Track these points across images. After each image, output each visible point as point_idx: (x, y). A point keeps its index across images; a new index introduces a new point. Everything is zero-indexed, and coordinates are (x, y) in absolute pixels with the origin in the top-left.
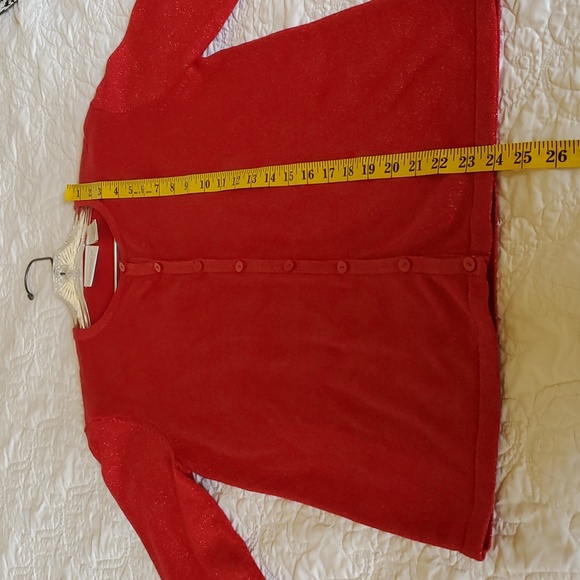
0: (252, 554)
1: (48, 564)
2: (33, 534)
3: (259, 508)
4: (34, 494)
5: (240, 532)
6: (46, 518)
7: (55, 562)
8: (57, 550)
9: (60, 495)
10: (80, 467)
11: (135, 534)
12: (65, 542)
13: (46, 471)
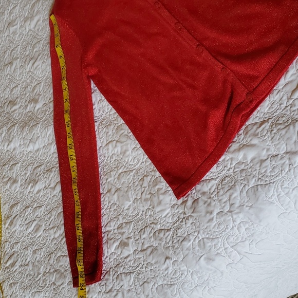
0: (95, 124)
1: (7, 52)
2: (6, 34)
3: (108, 109)
4: (14, 18)
5: (95, 111)
6: (14, 33)
7: (11, 54)
8: (13, 50)
9: (26, 29)
10: (39, 25)
11: (50, 73)
12: (19, 50)
13: (24, 13)
